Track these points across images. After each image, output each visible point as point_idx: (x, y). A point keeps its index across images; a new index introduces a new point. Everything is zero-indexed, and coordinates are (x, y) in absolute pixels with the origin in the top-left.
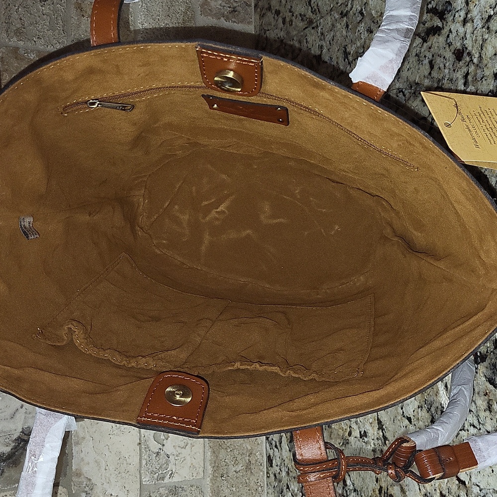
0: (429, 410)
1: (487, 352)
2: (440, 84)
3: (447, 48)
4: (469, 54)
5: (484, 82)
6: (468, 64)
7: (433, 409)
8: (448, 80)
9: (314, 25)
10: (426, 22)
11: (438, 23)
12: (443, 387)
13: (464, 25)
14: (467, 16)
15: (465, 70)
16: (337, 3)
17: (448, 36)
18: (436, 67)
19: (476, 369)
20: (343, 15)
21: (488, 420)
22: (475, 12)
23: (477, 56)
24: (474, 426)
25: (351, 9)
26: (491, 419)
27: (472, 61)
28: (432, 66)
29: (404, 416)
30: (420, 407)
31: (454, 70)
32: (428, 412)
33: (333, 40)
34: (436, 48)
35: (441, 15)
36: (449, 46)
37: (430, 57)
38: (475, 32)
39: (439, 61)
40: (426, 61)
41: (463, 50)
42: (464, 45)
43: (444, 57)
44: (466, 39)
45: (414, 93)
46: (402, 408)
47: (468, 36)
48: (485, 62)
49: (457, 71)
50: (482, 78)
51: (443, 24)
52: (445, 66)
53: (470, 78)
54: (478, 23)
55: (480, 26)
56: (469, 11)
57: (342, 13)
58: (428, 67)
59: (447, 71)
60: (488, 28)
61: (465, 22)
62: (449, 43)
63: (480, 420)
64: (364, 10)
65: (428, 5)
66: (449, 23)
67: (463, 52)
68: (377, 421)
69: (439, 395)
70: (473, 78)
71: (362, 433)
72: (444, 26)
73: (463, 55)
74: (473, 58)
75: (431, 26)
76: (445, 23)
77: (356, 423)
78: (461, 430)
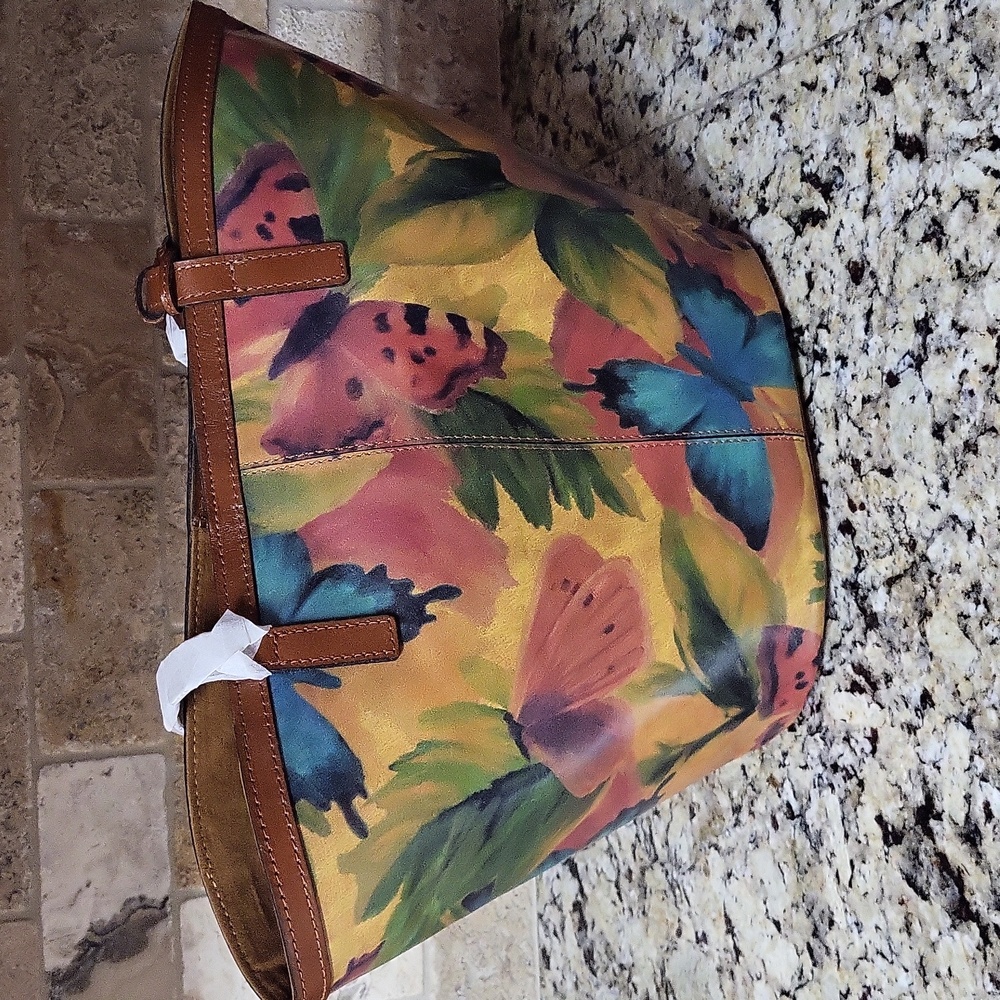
1: (904, 828)
2: (825, 320)
3: (836, 254)
4: (873, 274)
5: (898, 331)
6: (872, 293)
7: (816, 913)
8: (838, 315)
9: (608, 159)
10: (800, 198)
11: (819, 203)
12: (833, 877)
13: (864, 218)
14: (869, 202)
15: (865, 302)
16: (647, 126)
17: (838, 233)
18: (817, 287)
19: (886, 854)
20: (658, 151)
21: (906, 948)
22: (881, 199)
23: (886, 280)
24: (883, 956)
25: (672, 143)
26: (911, 948)
27: (879, 289)
28: (811, 285)
29: (768, 918)
30: (795, 905)
31: (849, 300)
32: (808, 917)
34: (818, 250)
35: (826, 190)
36: (840, 251)
37: (809, 266)
38: (883, 236)
39: (822, 276)
40: (801, 273)
41: (863, 265)
42: (865, 256)
43: (831, 272)
44: (868, 245)
46: (765, 903)
47: (871, 240)
48: (899, 295)
49: (854, 302)
50: (894, 326)
51: (829, 207)
52: (832, 287)
53: (874, 319)
54: (890, 221)
55: (891, 226)
56: (872, 193)
57: (655, 147)
58: (804, 282)
59: (836, 297)
60: (905, 233)
61: (866, 212)
62: (839, 247)
63: (892, 947)
64: (693, 149)
65: (803, 165)
66: (841, 209)
67: (862, 270)
68: (723, 918)
69: (825, 890)
70: (880, 321)
71: (700, 935)
72: (831, 212)
73: (862, 275)
74: (879, 284)
75: (808, 208)
76: (832, 206)
77: (689, 914)
78: (861, 959)
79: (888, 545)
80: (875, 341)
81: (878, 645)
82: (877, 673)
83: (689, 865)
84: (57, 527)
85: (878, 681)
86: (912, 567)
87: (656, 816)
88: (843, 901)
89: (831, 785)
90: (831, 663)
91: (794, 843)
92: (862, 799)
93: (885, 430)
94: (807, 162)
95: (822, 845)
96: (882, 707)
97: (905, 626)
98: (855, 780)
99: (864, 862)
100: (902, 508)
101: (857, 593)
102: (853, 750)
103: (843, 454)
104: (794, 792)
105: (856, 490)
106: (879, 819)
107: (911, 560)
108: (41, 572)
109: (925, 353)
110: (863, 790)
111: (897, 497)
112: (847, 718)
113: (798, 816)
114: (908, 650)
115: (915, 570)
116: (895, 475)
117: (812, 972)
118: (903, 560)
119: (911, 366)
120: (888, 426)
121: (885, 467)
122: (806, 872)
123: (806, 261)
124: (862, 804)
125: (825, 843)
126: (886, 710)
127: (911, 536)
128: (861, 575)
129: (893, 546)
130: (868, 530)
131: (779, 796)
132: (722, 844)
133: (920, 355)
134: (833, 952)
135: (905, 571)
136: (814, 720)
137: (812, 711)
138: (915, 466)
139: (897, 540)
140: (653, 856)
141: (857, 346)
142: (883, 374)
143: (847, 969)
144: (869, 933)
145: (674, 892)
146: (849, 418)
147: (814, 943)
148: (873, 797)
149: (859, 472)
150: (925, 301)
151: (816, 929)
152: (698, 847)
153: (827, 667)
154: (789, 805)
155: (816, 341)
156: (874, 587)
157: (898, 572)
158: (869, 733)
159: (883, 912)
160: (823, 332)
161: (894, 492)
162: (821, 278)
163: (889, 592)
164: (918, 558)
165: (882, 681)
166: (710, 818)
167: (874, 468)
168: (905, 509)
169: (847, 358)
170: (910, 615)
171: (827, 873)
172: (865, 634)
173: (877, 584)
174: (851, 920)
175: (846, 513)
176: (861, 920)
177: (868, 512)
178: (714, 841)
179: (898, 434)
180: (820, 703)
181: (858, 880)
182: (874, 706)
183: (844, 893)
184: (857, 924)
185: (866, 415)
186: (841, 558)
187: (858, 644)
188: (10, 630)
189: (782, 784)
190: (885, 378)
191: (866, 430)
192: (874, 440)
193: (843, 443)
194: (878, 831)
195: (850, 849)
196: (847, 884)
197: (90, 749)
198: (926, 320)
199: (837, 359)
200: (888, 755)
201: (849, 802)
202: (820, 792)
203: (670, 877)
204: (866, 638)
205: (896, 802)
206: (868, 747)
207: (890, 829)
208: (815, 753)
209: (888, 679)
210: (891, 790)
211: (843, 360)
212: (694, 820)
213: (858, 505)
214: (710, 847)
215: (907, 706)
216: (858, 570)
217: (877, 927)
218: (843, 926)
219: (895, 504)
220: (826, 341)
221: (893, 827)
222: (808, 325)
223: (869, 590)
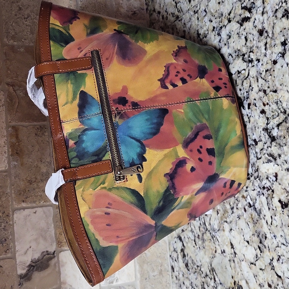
0: (258, 236)
1: (288, 202)
2: (252, 50)
3: (254, 29)
4: (266, 32)
5: (276, 47)
6: (267, 38)
7: (260, 236)
8: (256, 47)
9: (180, 19)
10: (241, 15)
11: (247, 14)
13: (263, 15)
14: (264, 10)
15: (265, 41)
16: (192, 6)
17: (254, 22)
18: (249, 40)
19: (283, 212)
20: (195, 12)
22: (268, 8)
23: (271, 32)
24: (284, 245)
25: (199, 9)
27: (269, 36)
28: (246, 40)
29: (245, 240)
30: (253, 235)
31: (259, 41)
32: (258, 237)
33: (191, 27)
34: (248, 29)
35: (250, 10)
36: (255, 27)
37: (245, 35)
38: (269, 19)
39: (250, 37)
40: (243, 37)
41: (263, 30)
42: (264, 27)
43: (253, 34)
44: (264, 23)
45: (238, 55)
46: (243, 236)
47: (265, 21)
48: (275, 36)
49: (261, 42)
50: (275, 45)
51: (251, 15)
52: (253, 39)
53: (268, 45)
54: (271, 14)
55: (272, 15)
57: (194, 11)
58: (244, 40)
59: (255, 42)
60: (276, 16)
61: (263, 13)
62: (255, 26)
63: (287, 241)
64: (206, 9)
65: (242, 4)
66: (255, 14)
67: (263, 31)
68: (230, 244)
69: (263, 227)
70: (270, 45)
71: (222, 251)
72: (252, 16)
73: (263, 33)
74: (269, 34)
75: (244, 17)
76: (252, 15)
77: (219, 245)
78: (277, 247)
79: (277, 114)
80: (269, 52)
81: (276, 146)
82: (276, 155)
83: (218, 229)
84: (17, 137)
85: (276, 157)
86: (285, 119)
87: (206, 216)
88: (269, 230)
89: (263, 194)
90: (261, 155)
91: (252, 215)
92: (274, 196)
93: (273, 78)
94: (243, 3)
95: (261, 213)
96: (278, 165)
97: (284, 138)
98: (271, 191)
99: (275, 216)
100: (281, 101)
101: (268, 131)
102: (269, 181)
103: (260, 89)
104: (251, 199)
105: (265, 100)
106: (280, 201)
107: (285, 117)
108: (12, 151)
109: (285, 51)
110: (274, 193)
111: (279, 98)
112: (267, 171)
113: (252, 206)
114: (286, 145)
115: (286, 120)
116: (278, 92)
117: (260, 255)
118: (282, 117)
119: (281, 57)
120: (274, 77)
121: (274, 90)
122: (256, 223)
123: (245, 33)
124: (274, 198)
125: (262, 212)
126: (280, 166)
127: (284, 109)
128: (269, 125)
129: (278, 114)
130: (270, 111)
131: (246, 201)
132: (228, 220)
133: (283, 53)
134: (267, 247)
135: (283, 121)
136: (256, 175)
137: (255, 172)
138: (284, 87)
139: (280, 112)
140: (206, 228)
141: (262, 55)
142: (272, 61)
143: (272, 251)
144: (279, 238)
145: (213, 239)
146: (261, 78)
147: (260, 245)
148: (278, 194)
149: (266, 93)
150: (284, 36)
151: (261, 241)
152: (220, 223)
153: (259, 157)
154: (249, 203)
155: (249, 57)
156: (273, 128)
157: (281, 121)
158: (274, 175)
159: (283, 230)
160: (251, 54)
161: (278, 97)
162: (249, 37)
163: (278, 129)
164: (287, 116)
165: (278, 157)
166: (224, 213)
167: (271, 91)
168: (282, 102)
169: (260, 59)
170: (286, 134)
171: (264, 222)
172: (271, 143)
173: (274, 127)
174: (272, 235)
175: (263, 107)
176: (276, 234)
177: (270, 105)
178: (225, 220)
179: (278, 79)
180: (258, 169)
181: (274, 222)
182: (276, 166)
183: (269, 227)
184: (274, 236)
185: (267, 75)
186: (262, 121)
187: (269, 147)
188: (4, 169)
189: (247, 197)
190: (272, 62)
191: (267, 80)
192: (270, 83)
193: (260, 86)
194: (279, 205)
195: (270, 213)
196: (270, 224)
197: (30, 205)
198: (285, 41)
199: (256, 61)
200: (281, 180)
201: (269, 198)
202: (259, 197)
203: (212, 235)
204: (271, 145)
205: (285, 194)
206: (274, 179)
207: (283, 203)
208: (257, 185)
209: (280, 156)
210: (283, 191)
211: (258, 60)
212: (218, 215)
213: (266, 104)
214: (224, 222)
215: (287, 163)
216: (267, 124)
217: (281, 236)
218: (270, 238)
219: (278, 101)
220: (252, 56)
221: (284, 203)
222: (246, 53)
223: (271, 130)
